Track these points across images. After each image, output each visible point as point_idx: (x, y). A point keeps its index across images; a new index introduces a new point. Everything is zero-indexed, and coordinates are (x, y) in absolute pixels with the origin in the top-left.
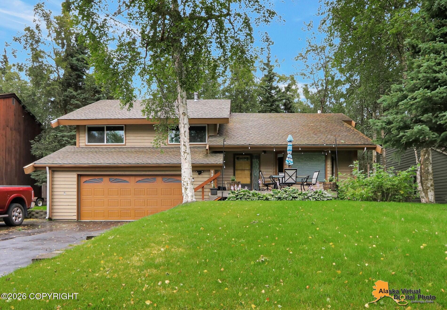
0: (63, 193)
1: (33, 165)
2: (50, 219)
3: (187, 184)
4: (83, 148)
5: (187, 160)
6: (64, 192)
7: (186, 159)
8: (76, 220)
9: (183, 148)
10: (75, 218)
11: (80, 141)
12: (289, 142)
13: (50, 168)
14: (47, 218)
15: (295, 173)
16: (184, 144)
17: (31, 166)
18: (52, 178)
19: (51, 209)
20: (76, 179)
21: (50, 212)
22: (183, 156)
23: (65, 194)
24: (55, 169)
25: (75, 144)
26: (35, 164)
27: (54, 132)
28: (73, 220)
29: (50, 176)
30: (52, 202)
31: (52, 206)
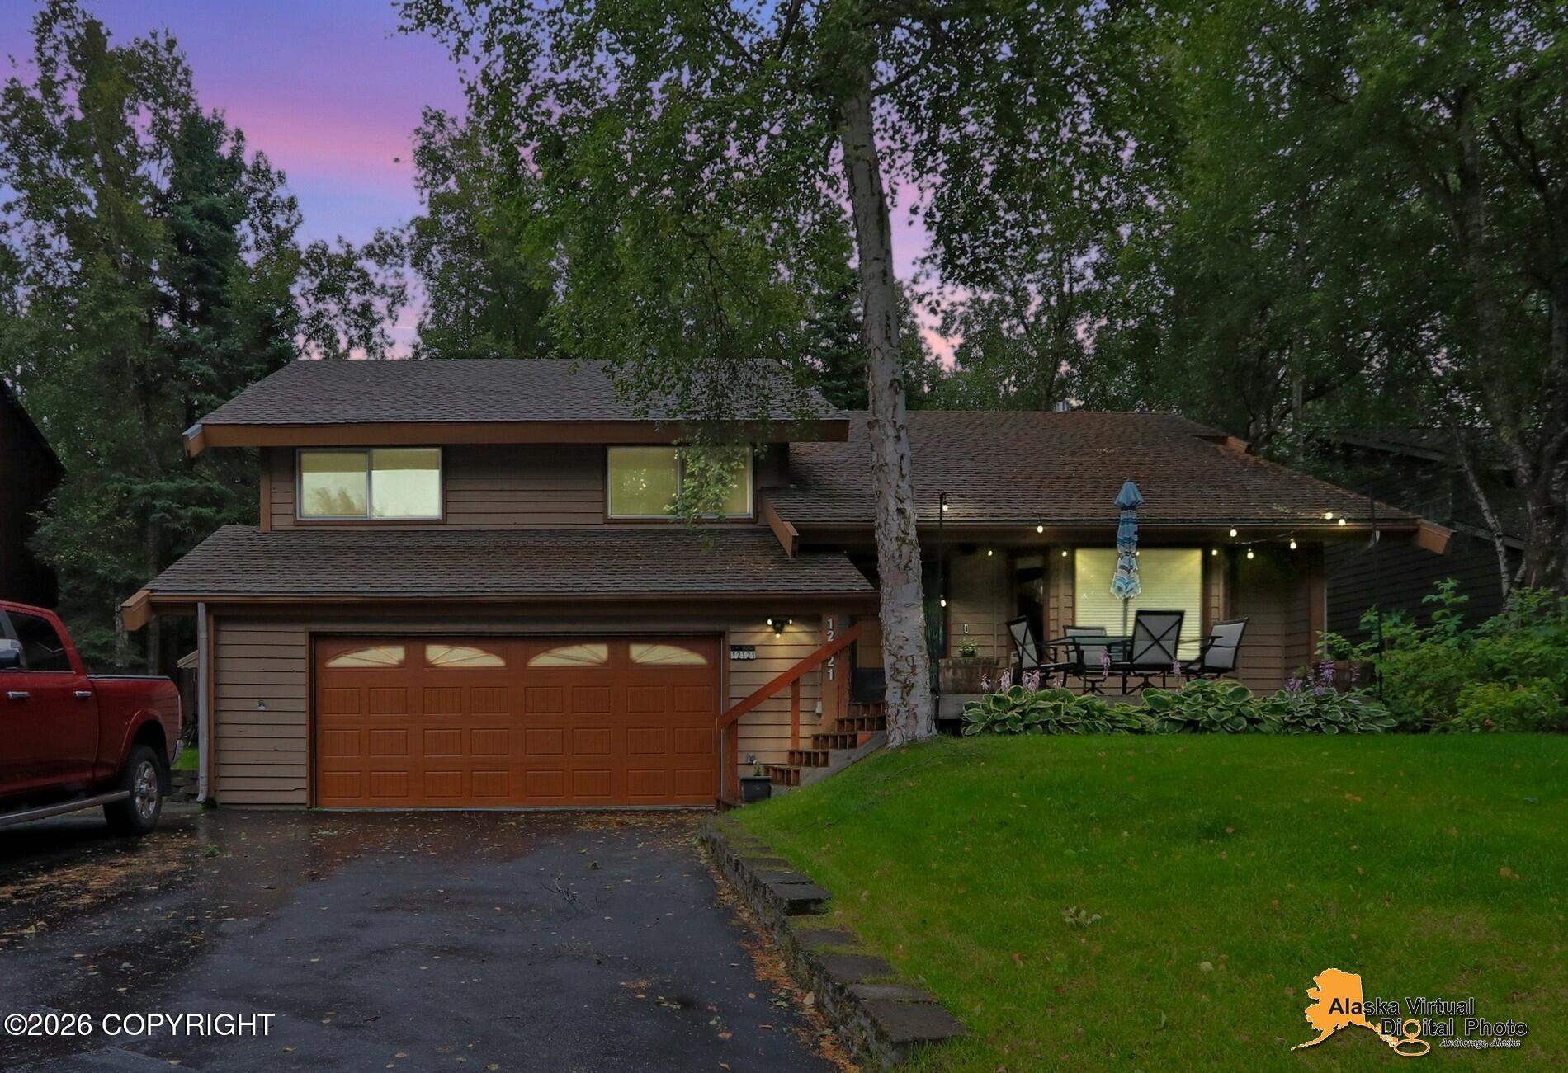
0: (254, 704)
1: (148, 596)
2: (210, 803)
3: (914, 667)
4: (286, 533)
5: (910, 573)
6: (261, 700)
7: (906, 566)
8: (305, 808)
9: (895, 526)
10: (302, 797)
11: (276, 509)
12: (1125, 508)
13: (210, 606)
14: (201, 798)
15: (1176, 628)
16: (901, 506)
17: (141, 600)
18: (215, 645)
19: (214, 764)
20: (303, 652)
21: (209, 777)
22: (897, 554)
23: (262, 708)
24: (226, 613)
25: (250, 519)
26: (152, 591)
27: (119, 480)
28: (293, 808)
29: (208, 639)
30: (216, 738)
31: (215, 751)
